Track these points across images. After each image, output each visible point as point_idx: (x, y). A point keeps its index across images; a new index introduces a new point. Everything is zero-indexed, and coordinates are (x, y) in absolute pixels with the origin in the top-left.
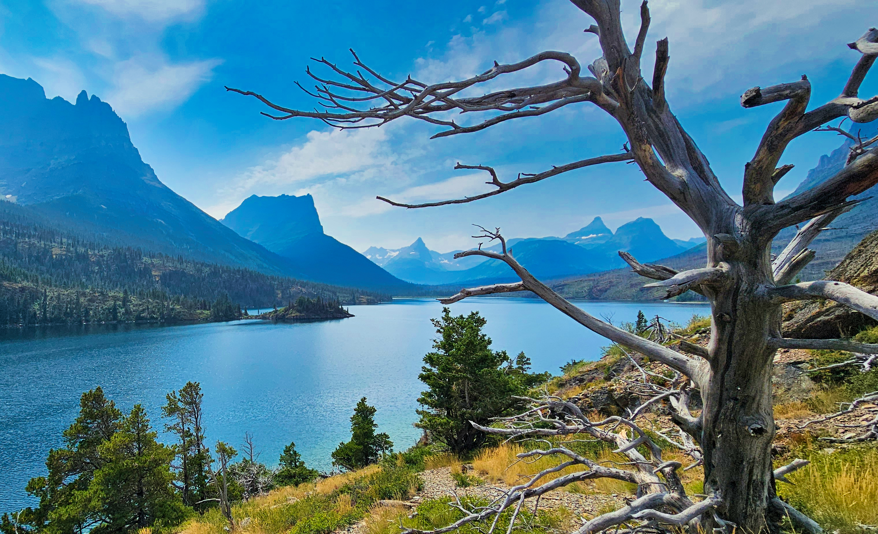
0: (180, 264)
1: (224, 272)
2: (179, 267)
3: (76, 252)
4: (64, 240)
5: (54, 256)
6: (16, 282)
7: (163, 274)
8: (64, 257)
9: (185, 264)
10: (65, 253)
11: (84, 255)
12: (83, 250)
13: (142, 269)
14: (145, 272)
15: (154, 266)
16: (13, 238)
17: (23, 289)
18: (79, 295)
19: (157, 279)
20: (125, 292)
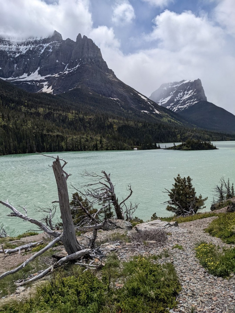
0: (127, 122)
1: (149, 125)
2: (127, 123)
3: (79, 117)
4: (74, 112)
5: (70, 119)
6: (54, 133)
7: (119, 127)
8: (74, 120)
9: (129, 122)
10: (74, 118)
11: (82, 119)
12: (82, 116)
13: (109, 125)
14: (111, 126)
15: (114, 123)
16: (52, 111)
17: (58, 136)
18: (81, 138)
19: (116, 130)
20: (101, 137)
